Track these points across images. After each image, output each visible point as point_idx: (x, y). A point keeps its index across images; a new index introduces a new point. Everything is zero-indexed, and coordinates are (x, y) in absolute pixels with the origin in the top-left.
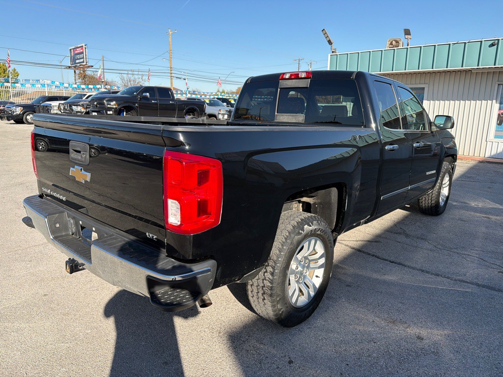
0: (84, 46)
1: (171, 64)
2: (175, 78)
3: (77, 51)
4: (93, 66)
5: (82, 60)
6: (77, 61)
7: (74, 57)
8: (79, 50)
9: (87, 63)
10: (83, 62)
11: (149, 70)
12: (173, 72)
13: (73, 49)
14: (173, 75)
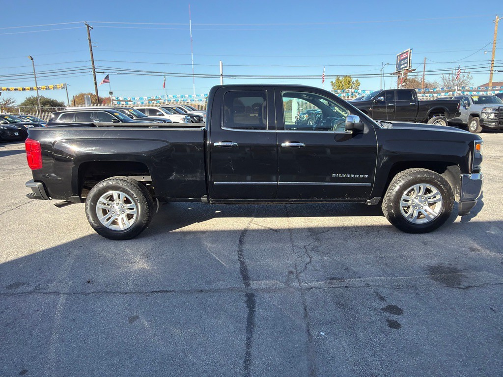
0: (409, 51)
1: (493, 56)
2: (497, 72)
3: (402, 56)
4: (415, 70)
5: (405, 65)
6: (402, 67)
7: (400, 63)
8: (404, 56)
9: (410, 67)
10: (407, 67)
11: (459, 68)
12: (494, 65)
13: (400, 55)
14: (494, 69)
